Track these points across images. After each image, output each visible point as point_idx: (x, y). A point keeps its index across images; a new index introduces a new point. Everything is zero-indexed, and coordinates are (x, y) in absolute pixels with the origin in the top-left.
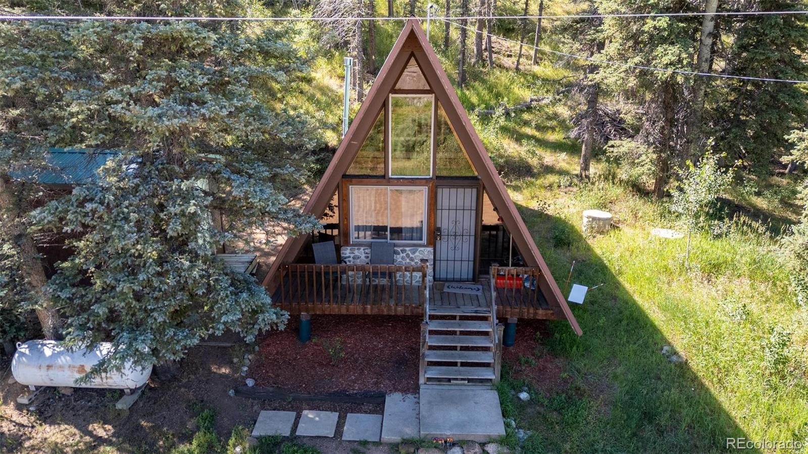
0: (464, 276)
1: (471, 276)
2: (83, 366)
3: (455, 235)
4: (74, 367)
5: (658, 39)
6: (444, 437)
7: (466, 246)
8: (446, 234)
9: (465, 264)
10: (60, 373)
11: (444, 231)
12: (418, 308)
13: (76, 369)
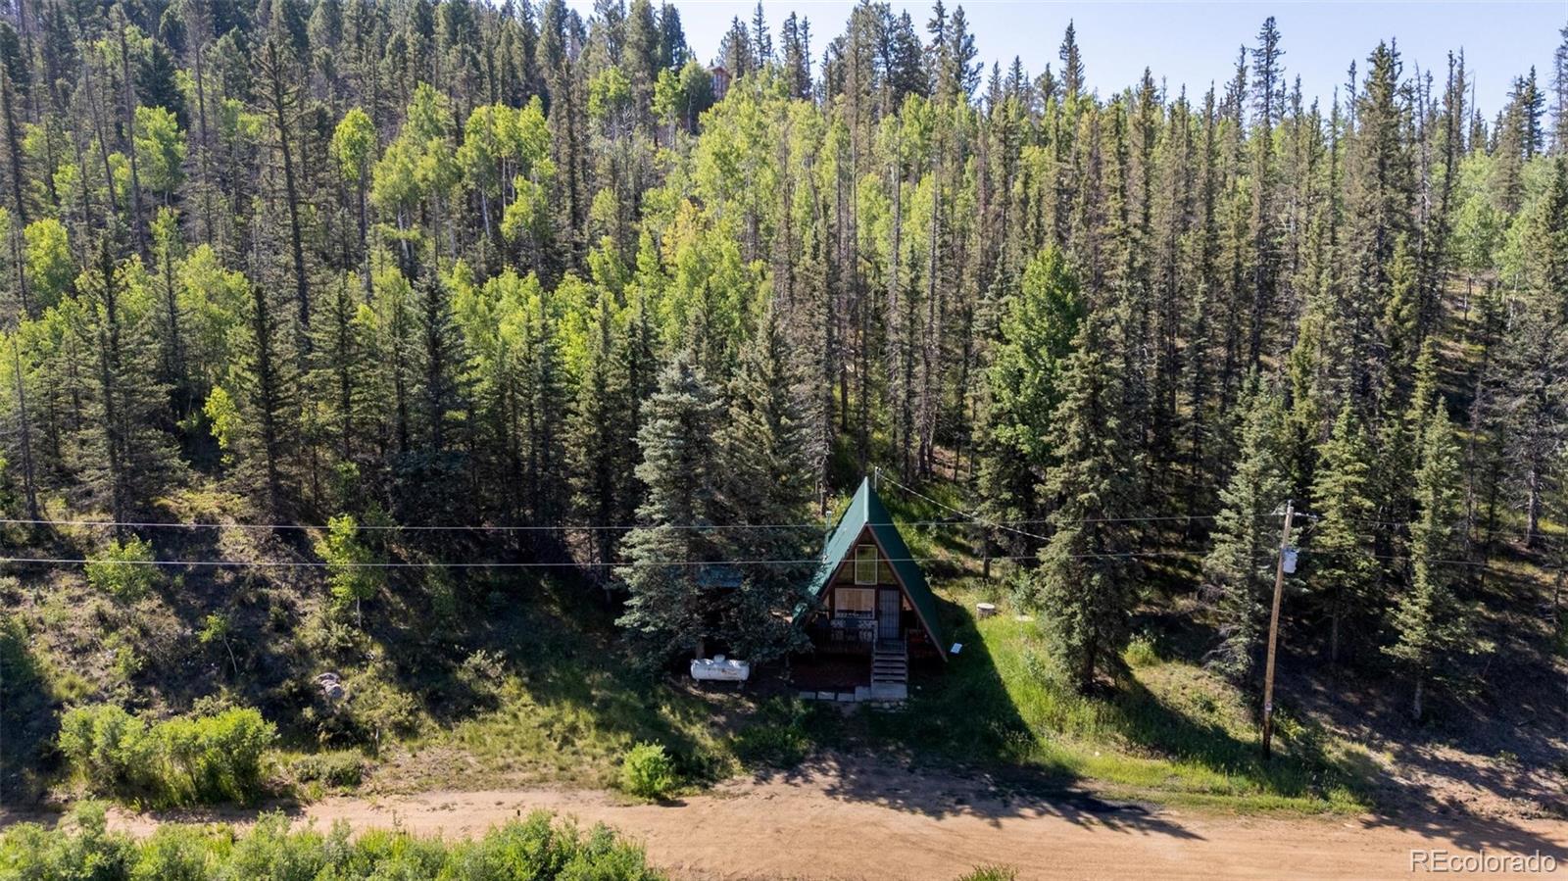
0: (893, 636)
6: (883, 697)
9: (894, 630)
10: (714, 672)
11: (884, 612)
12: (870, 649)
13: (721, 670)
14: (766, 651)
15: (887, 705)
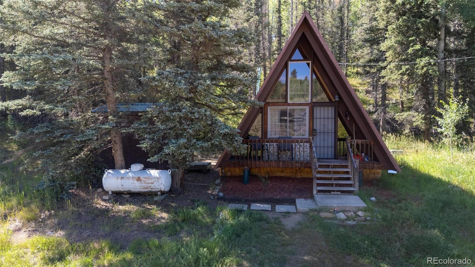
0: (330, 157)
1: (333, 157)
2: (139, 177)
3: (324, 133)
4: (135, 178)
5: (417, 55)
6: (333, 208)
7: (330, 140)
8: (319, 131)
9: (330, 149)
10: (127, 181)
11: (318, 131)
12: (307, 164)
13: (136, 179)
14: (182, 141)
15: (342, 216)
